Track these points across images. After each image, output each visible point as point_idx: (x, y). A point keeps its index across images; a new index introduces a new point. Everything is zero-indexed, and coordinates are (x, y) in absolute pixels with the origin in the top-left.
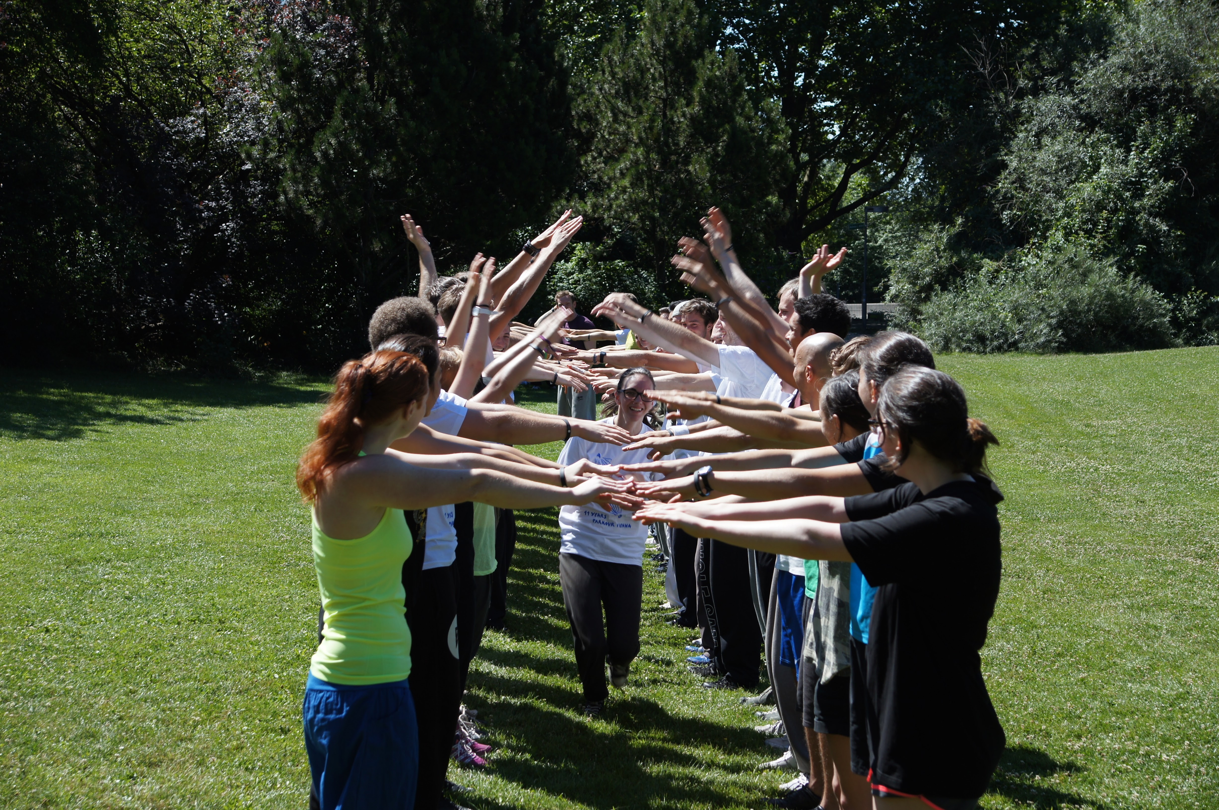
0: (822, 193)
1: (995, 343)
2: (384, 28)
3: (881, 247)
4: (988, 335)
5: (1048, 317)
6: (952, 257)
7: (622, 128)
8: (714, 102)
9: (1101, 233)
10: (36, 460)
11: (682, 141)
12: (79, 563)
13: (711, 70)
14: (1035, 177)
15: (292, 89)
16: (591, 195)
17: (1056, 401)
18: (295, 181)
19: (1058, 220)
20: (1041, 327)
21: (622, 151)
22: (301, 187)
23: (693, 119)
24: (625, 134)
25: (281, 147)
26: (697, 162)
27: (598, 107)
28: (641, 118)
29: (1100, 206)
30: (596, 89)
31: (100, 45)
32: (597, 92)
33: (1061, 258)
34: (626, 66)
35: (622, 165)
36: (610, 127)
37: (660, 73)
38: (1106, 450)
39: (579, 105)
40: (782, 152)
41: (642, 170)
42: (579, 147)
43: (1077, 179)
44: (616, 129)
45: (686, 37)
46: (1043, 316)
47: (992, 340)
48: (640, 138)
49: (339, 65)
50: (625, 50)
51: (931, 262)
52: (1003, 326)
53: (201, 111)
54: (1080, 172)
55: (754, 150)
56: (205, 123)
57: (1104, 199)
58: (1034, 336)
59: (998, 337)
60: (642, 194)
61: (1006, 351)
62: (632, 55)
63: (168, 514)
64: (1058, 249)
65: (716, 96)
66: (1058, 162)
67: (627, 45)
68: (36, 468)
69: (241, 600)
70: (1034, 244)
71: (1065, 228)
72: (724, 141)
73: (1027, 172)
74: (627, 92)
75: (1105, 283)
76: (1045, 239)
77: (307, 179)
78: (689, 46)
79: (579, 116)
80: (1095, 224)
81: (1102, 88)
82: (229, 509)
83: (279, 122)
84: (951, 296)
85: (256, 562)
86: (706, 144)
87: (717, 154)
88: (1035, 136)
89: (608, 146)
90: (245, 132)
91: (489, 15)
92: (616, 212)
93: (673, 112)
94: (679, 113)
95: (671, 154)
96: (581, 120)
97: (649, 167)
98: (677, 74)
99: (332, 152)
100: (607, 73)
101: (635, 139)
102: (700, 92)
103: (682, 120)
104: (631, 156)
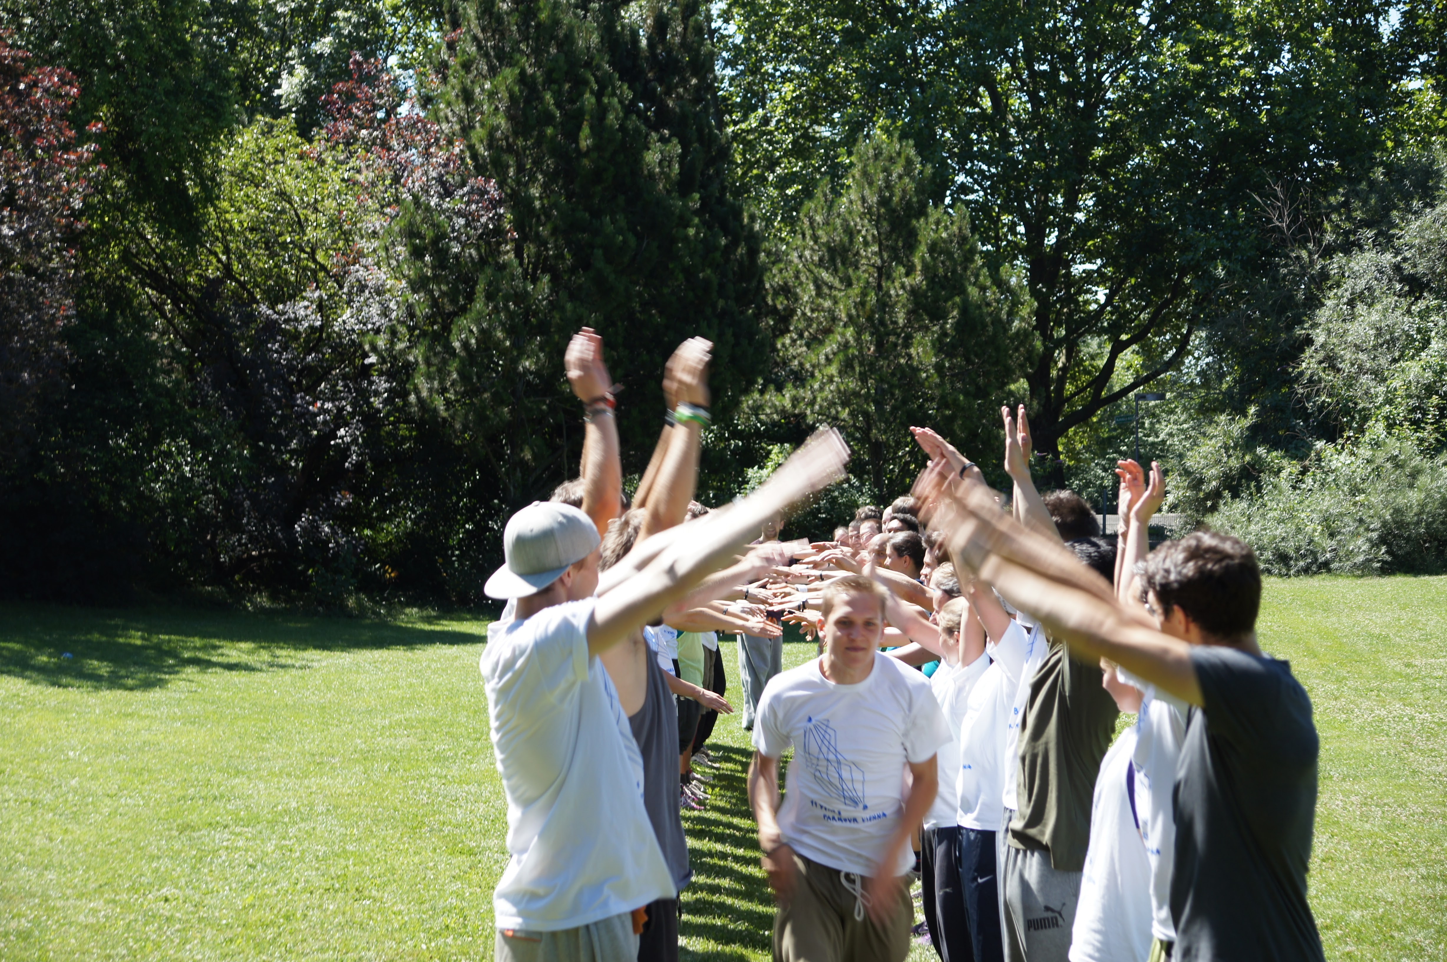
0: (1084, 378)
1: (1301, 563)
2: (535, 192)
3: (1163, 442)
4: (1292, 553)
5: (1367, 529)
6: (1244, 456)
7: (827, 304)
8: (941, 270)
9: (1432, 424)
10: (131, 715)
11: (901, 318)
12: (193, 829)
13: (936, 231)
14: (1348, 356)
15: (426, 265)
16: (790, 385)
17: (1371, 635)
18: (429, 378)
19: (1378, 408)
20: (1359, 542)
21: (828, 331)
22: (436, 384)
23: (914, 292)
24: (831, 311)
25: (411, 335)
26: (920, 343)
27: (797, 277)
28: (850, 291)
29: (1430, 390)
30: (794, 256)
31: (197, 218)
32: (796, 260)
33: (1381, 456)
34: (831, 227)
35: (828, 349)
36: (812, 302)
37: (873, 235)
38: (1428, 694)
39: (774, 276)
40: (1025, 330)
41: (853, 354)
42: (774, 329)
43: (1402, 356)
44: (820, 305)
45: (904, 191)
46: (1362, 529)
47: (1297, 560)
48: (850, 316)
49: (480, 237)
50: (830, 208)
51: (1218, 462)
52: (1311, 541)
53: (317, 294)
54: (1405, 347)
55: (990, 329)
56: (320, 307)
57: (1435, 382)
58: (1350, 554)
59: (1304, 556)
60: (852, 384)
61: (1315, 573)
62: (839, 215)
63: (289, 775)
64: (1376, 444)
65: (943, 262)
66: (1378, 335)
67: (832, 202)
68: (131, 724)
69: (378, 869)
70: (1349, 438)
71: (1387, 418)
72: (953, 317)
73: (1336, 350)
74: (832, 260)
75: (1439, 487)
76: (1361, 430)
77: (442, 372)
78: (909, 203)
79: (774, 289)
80: (1425, 414)
81: (1430, 242)
82: (358, 768)
83: (410, 307)
84: (1244, 504)
85: (394, 828)
86: (931, 321)
87: (945, 334)
88: (1348, 304)
89: (810, 326)
90: (368, 318)
91: (662, 173)
92: (821, 407)
93: (889, 283)
94: (897, 284)
95: (888, 334)
96: (776, 294)
97: (861, 351)
98: (894, 237)
99: (473, 341)
100: (808, 237)
101: (844, 316)
102: (923, 259)
103: (901, 292)
104: (839, 338)
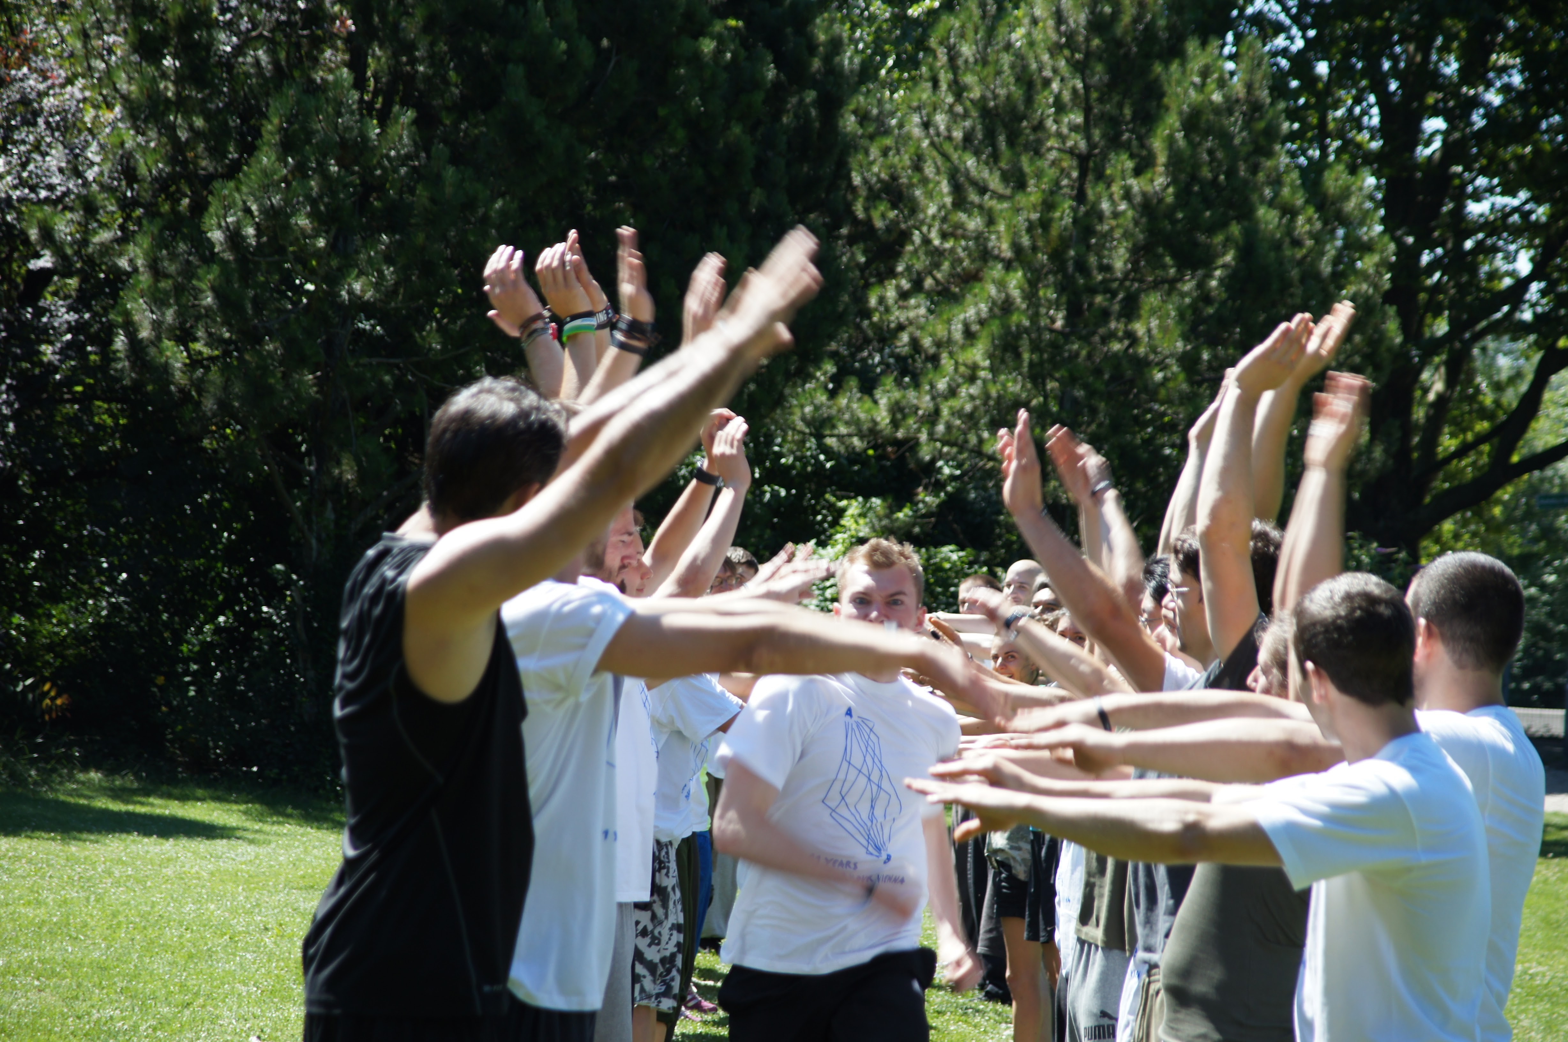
0: (1478, 424)
7: (974, 223)
8: (1205, 168)
11: (1119, 261)
13: (1201, 88)
15: (164, 76)
16: (889, 381)
21: (971, 278)
23: (1149, 208)
24: (979, 237)
25: (126, 218)
26: (1153, 312)
27: (917, 165)
28: (1022, 200)
30: (914, 126)
32: (917, 132)
34: (990, 69)
35: (971, 313)
36: (944, 220)
37: (1074, 91)
39: (872, 163)
41: (1018, 326)
44: (960, 226)
48: (1017, 247)
49: (279, 25)
50: (991, 32)
60: (1014, 385)
62: (1008, 46)
65: (1210, 152)
67: (997, 19)
72: (1224, 266)
74: (990, 136)
77: (184, 292)
78: (1150, 28)
79: (870, 189)
83: (127, 157)
86: (1180, 270)
87: (1205, 298)
89: (937, 265)
90: (41, 178)
92: (949, 427)
93: (1101, 187)
94: (1115, 188)
95: (1093, 291)
96: (873, 197)
97: (1035, 318)
98: (1116, 98)
99: (251, 231)
100: (944, 86)
101: (1005, 249)
102: (1171, 141)
103: (1123, 207)
104: (993, 290)
